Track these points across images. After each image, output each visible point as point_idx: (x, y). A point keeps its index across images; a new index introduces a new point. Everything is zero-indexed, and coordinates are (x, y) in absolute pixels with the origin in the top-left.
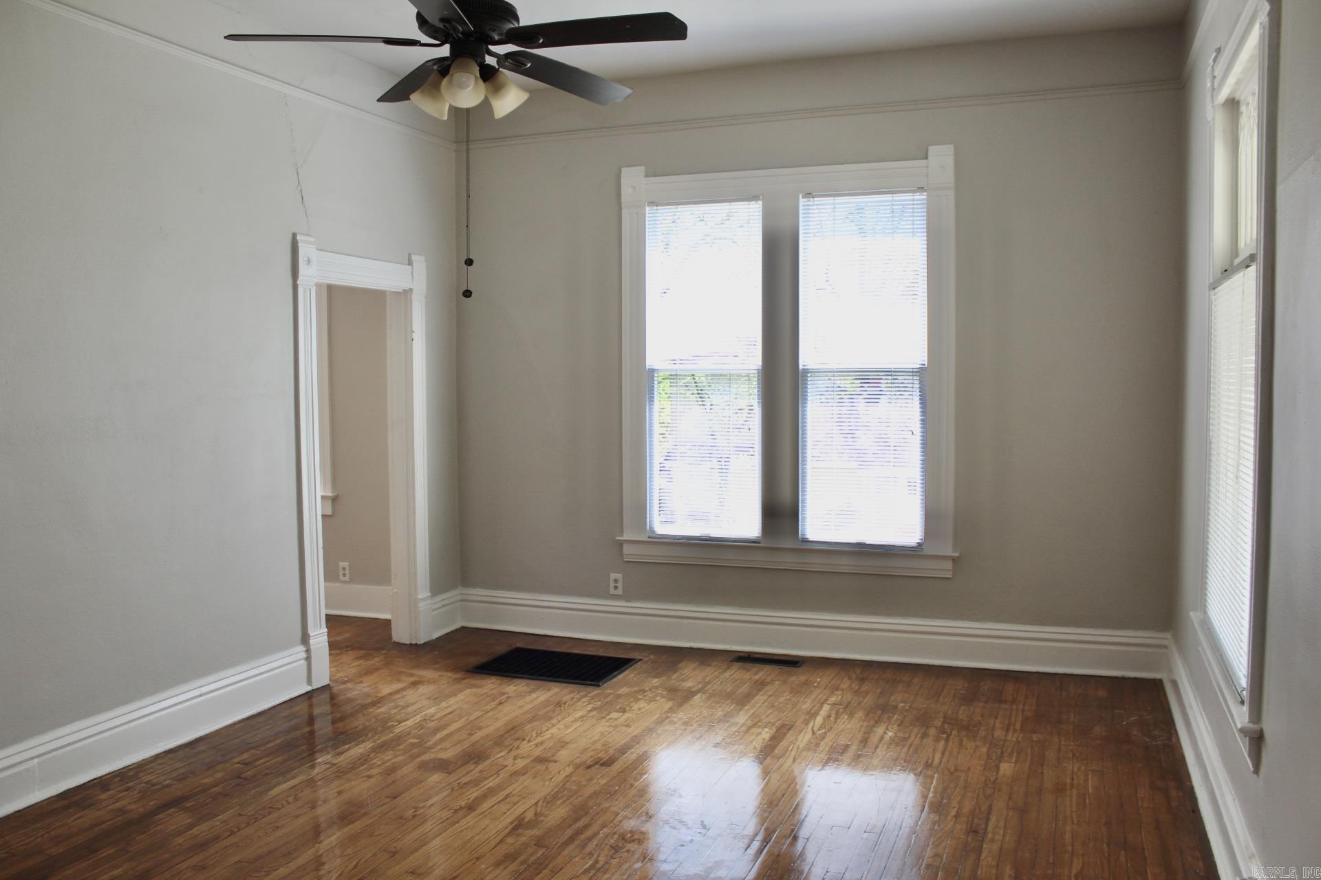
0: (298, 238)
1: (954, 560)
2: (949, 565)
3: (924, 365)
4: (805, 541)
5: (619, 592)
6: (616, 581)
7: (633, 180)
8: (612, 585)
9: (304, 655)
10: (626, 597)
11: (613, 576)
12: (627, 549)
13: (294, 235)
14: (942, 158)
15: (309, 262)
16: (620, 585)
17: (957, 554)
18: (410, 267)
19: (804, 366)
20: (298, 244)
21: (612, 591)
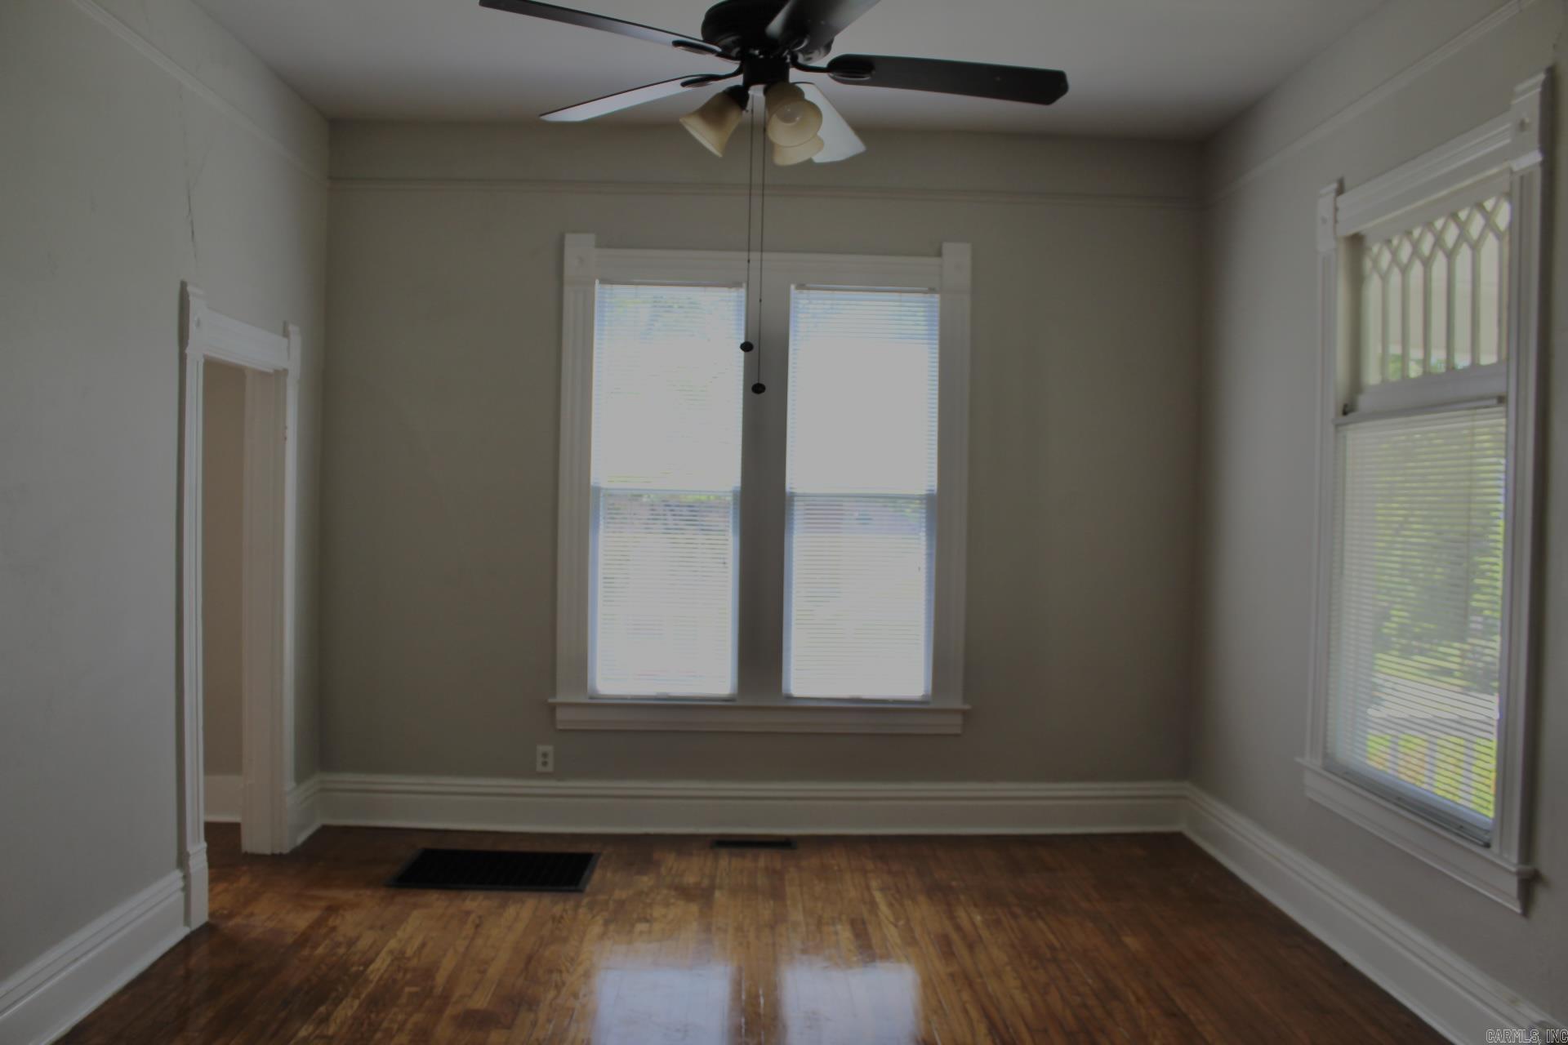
0: (190, 289)
1: (964, 713)
2: (958, 720)
3: (933, 490)
4: (790, 698)
5: (550, 768)
6: (545, 755)
7: (579, 249)
8: (540, 760)
9: (181, 884)
10: (556, 775)
11: (541, 748)
12: (561, 715)
13: (183, 285)
14: (958, 257)
15: (198, 324)
16: (550, 760)
17: (967, 707)
18: (285, 340)
19: (791, 488)
20: (188, 296)
21: (540, 768)
